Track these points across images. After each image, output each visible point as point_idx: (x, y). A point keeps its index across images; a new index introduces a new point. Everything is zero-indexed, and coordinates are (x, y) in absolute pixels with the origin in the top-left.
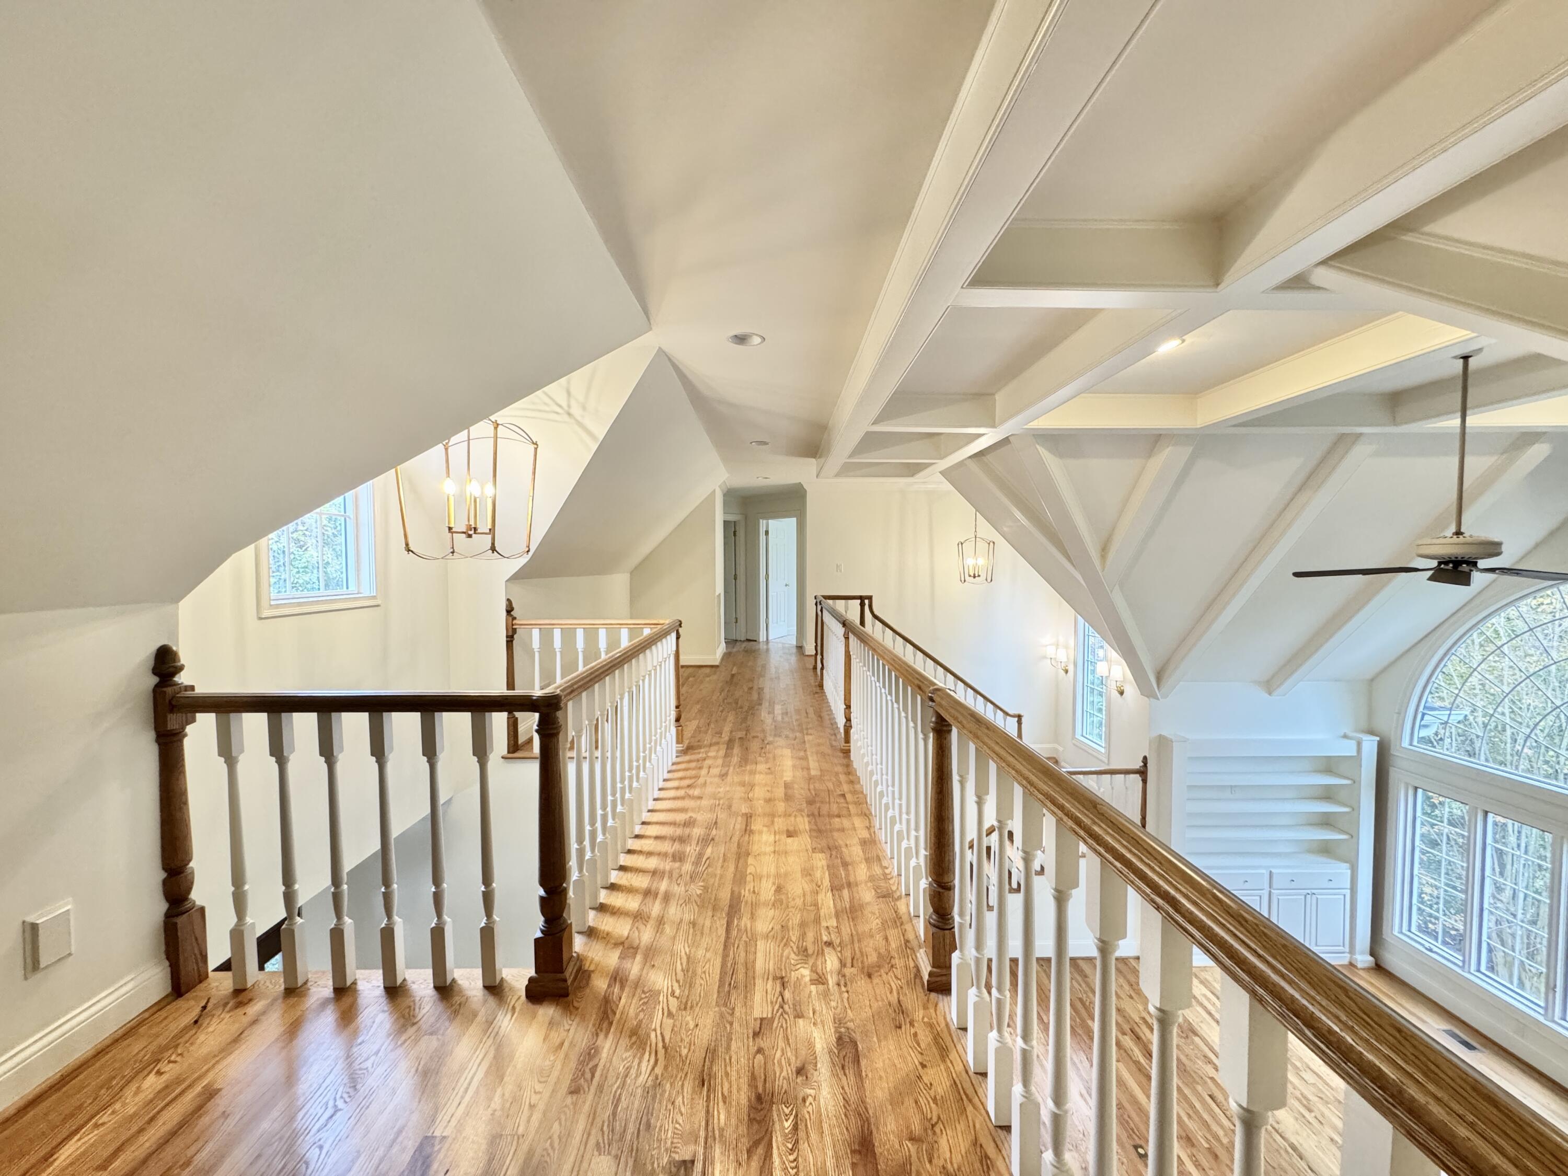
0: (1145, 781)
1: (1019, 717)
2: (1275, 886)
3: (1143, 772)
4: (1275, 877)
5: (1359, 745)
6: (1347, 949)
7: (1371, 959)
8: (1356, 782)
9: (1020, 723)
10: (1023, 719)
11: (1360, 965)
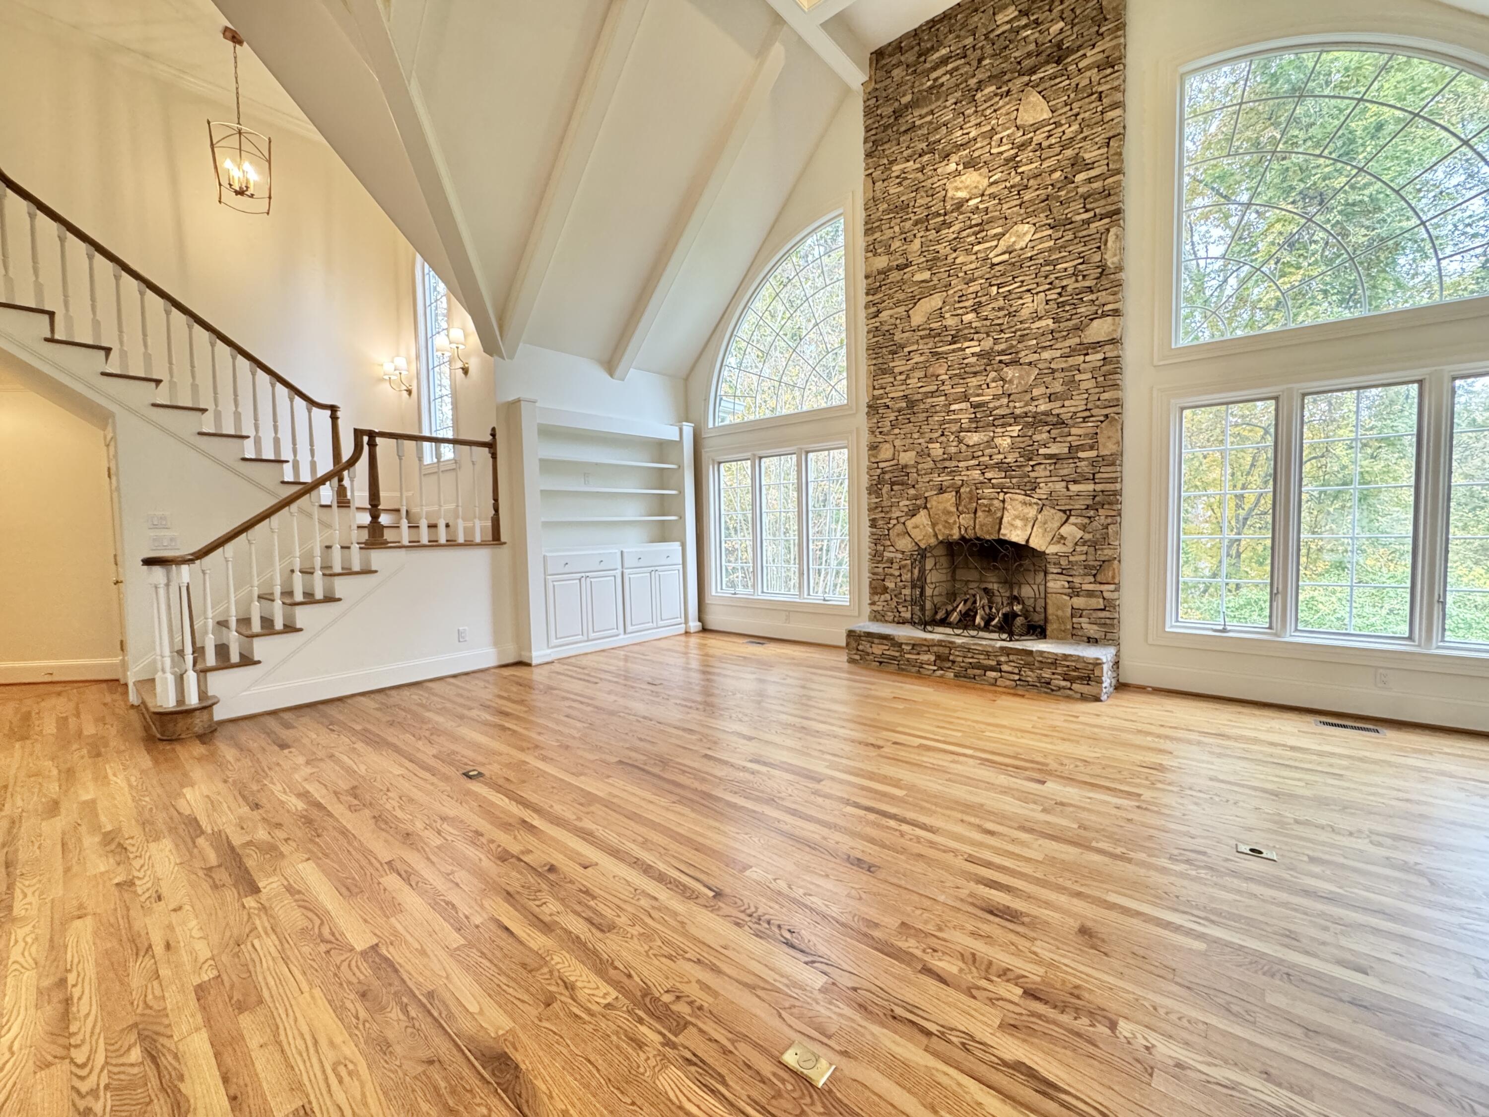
0: (494, 456)
1: (333, 409)
2: (626, 565)
3: (491, 446)
4: (625, 555)
5: (681, 430)
6: (683, 620)
7: (700, 624)
8: (680, 467)
9: (334, 418)
10: (339, 414)
11: (692, 631)
